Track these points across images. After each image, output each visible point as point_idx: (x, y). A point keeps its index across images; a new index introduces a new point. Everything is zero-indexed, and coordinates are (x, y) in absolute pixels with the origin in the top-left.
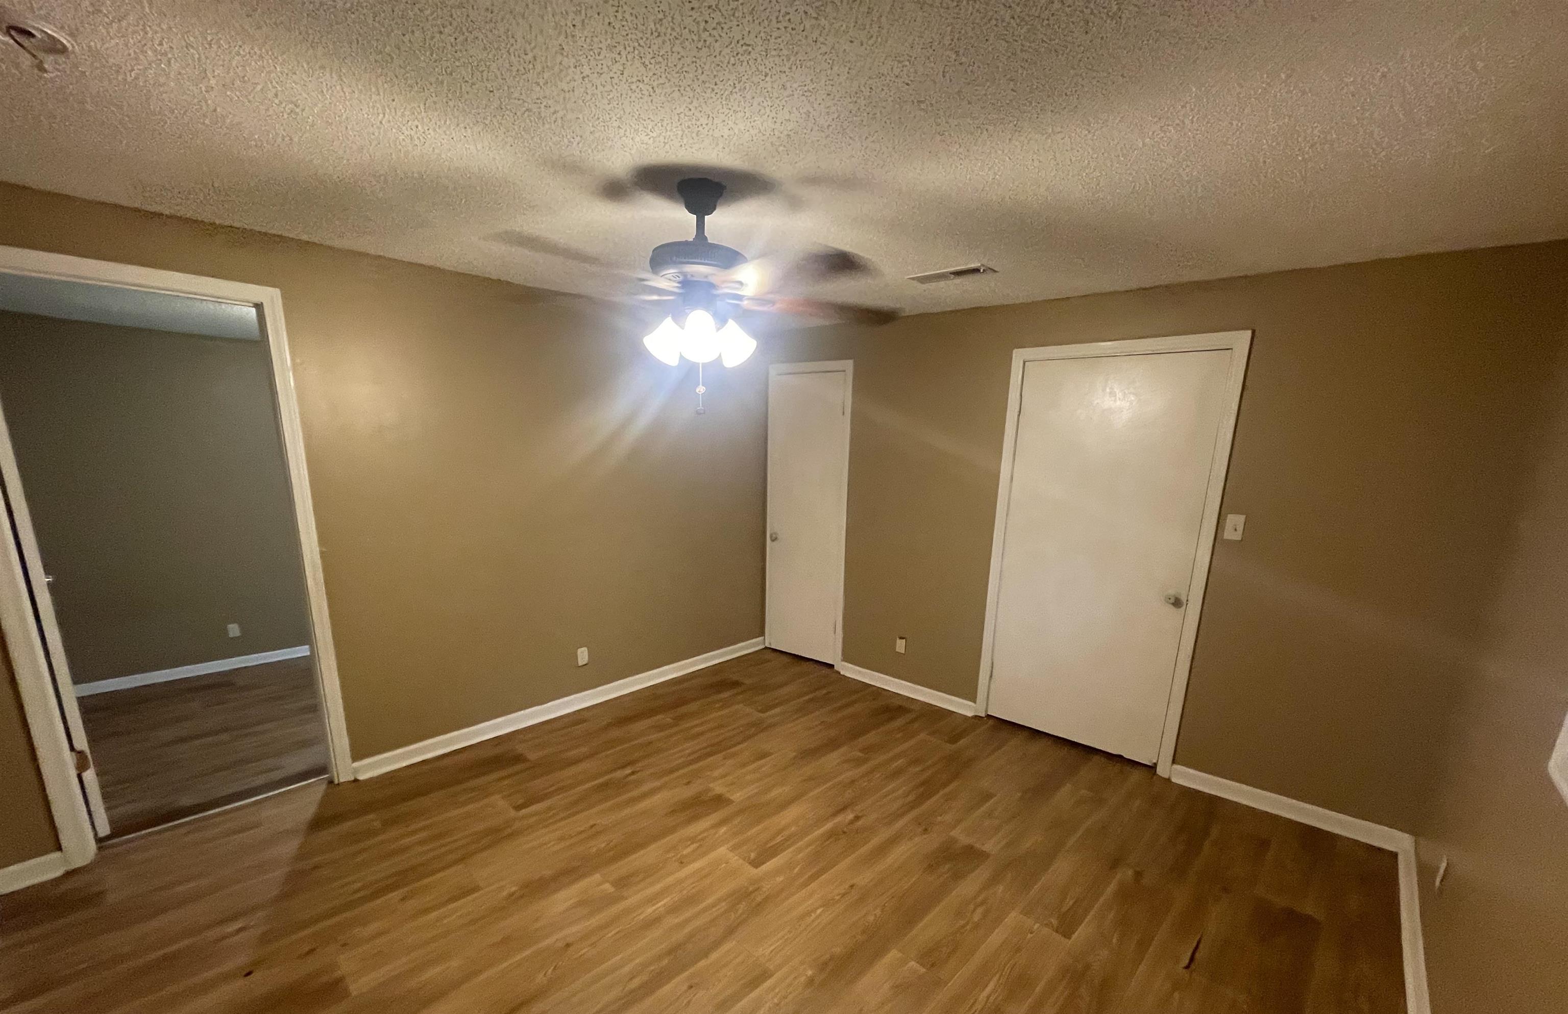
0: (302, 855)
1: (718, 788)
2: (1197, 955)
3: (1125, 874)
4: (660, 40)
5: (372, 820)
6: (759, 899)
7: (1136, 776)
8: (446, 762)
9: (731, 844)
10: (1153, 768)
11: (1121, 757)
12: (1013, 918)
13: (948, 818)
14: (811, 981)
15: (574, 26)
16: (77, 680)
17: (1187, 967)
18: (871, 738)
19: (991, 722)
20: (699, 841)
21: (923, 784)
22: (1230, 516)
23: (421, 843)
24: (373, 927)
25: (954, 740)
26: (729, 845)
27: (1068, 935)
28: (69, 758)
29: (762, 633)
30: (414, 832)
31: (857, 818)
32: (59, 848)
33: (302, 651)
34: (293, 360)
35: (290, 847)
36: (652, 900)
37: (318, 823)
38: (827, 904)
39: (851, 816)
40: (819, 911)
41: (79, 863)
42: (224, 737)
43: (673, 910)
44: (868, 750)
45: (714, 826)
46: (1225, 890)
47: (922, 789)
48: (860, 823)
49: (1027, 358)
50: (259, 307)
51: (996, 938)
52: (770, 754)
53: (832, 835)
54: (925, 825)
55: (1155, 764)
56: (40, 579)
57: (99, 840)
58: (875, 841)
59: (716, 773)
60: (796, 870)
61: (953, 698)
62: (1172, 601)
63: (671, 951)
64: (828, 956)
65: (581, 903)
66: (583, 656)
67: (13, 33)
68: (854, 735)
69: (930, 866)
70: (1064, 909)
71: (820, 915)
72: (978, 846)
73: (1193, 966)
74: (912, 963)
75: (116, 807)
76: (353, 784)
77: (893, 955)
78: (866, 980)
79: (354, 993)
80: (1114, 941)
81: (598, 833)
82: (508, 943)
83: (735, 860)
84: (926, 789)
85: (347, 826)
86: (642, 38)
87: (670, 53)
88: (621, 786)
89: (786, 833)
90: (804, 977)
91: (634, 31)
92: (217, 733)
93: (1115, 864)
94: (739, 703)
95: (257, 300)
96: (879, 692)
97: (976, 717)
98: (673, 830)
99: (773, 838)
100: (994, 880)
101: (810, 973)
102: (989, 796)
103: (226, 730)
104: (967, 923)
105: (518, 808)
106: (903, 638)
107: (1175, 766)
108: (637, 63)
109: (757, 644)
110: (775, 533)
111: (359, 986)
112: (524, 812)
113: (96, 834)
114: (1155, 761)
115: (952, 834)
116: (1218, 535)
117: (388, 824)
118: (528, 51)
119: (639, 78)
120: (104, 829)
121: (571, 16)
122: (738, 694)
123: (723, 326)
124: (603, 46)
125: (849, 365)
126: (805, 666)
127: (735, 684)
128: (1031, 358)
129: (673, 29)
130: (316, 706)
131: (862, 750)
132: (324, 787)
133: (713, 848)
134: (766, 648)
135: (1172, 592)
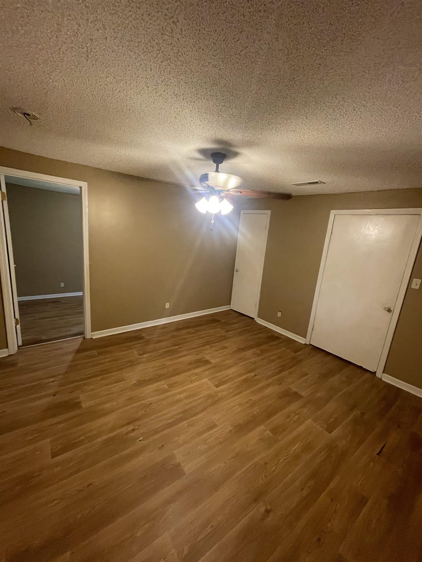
0: (73, 361)
1: (207, 357)
2: (384, 450)
3: (357, 412)
4: (206, 114)
5: (95, 352)
6: (216, 399)
7: (367, 375)
8: (119, 336)
9: (210, 377)
10: (375, 373)
11: (361, 367)
12: (310, 421)
13: (290, 380)
14: (230, 431)
15: (179, 111)
16: (18, 296)
17: (378, 454)
18: (264, 347)
19: (311, 347)
20: (198, 375)
21: (282, 366)
22: (414, 280)
23: (109, 362)
24: (91, 387)
25: (295, 352)
26: (208, 378)
27: (330, 432)
28: (14, 321)
29: (230, 304)
30: (107, 358)
31: (255, 375)
32: (7, 347)
33: (80, 294)
34: (88, 204)
35: (70, 357)
36: (180, 393)
37: (79, 351)
38: (240, 404)
39: (253, 374)
40: (237, 407)
41: (12, 353)
42: (56, 318)
43: (187, 398)
44: (263, 351)
45: (204, 371)
46: (399, 426)
47: (281, 368)
48: (256, 377)
49: (335, 213)
50: (81, 188)
51: (302, 428)
52: (227, 348)
53: (245, 381)
54: (280, 382)
55: (376, 372)
56: (13, 266)
57: (19, 347)
58: (260, 385)
59: (207, 352)
60: (231, 391)
61: (297, 336)
62: (387, 309)
63: (184, 412)
64: (238, 424)
65: (157, 390)
66: (167, 306)
67: (25, 115)
68: (258, 345)
69: (280, 397)
70: (330, 422)
71: (237, 408)
72: (299, 392)
73: (381, 454)
74: (268, 432)
75: (24, 336)
76: (90, 340)
77: (262, 427)
78: (251, 434)
79: (83, 407)
80: (349, 438)
81: (165, 368)
82: (131, 400)
83: (210, 384)
84: (282, 369)
85: (87, 353)
86: (200, 114)
87: (209, 118)
88: (176, 352)
89: (229, 377)
90: (228, 429)
91: (198, 112)
92: (54, 317)
93: (353, 408)
94: (219, 328)
95: (81, 186)
96: (270, 330)
97: (305, 344)
98: (189, 370)
99: (224, 378)
100: (303, 406)
101: (230, 428)
102: (307, 374)
103: (56, 316)
104: (291, 420)
105: (140, 355)
106: (281, 312)
107: (384, 374)
108: (199, 120)
109: (228, 307)
110: (238, 269)
111: (84, 405)
112: (141, 356)
113: (18, 344)
114: (375, 370)
115: (290, 386)
116: (409, 286)
117: (99, 354)
118: (166, 118)
119: (199, 125)
120: (20, 343)
121: (179, 108)
122: (219, 325)
123: (222, 201)
124: (188, 116)
125: (269, 212)
126: (243, 318)
127: (219, 321)
128: (338, 214)
129: (210, 111)
130: (83, 312)
131: (261, 351)
132: (82, 339)
133: (202, 379)
134: (231, 309)
135: (387, 306)
